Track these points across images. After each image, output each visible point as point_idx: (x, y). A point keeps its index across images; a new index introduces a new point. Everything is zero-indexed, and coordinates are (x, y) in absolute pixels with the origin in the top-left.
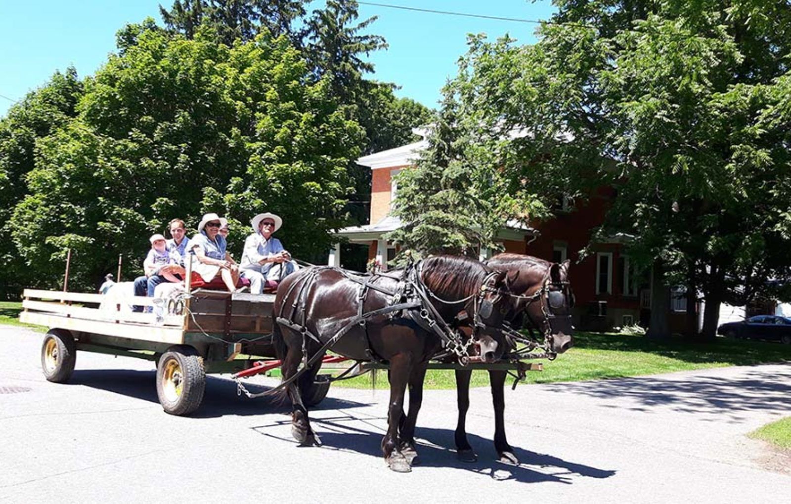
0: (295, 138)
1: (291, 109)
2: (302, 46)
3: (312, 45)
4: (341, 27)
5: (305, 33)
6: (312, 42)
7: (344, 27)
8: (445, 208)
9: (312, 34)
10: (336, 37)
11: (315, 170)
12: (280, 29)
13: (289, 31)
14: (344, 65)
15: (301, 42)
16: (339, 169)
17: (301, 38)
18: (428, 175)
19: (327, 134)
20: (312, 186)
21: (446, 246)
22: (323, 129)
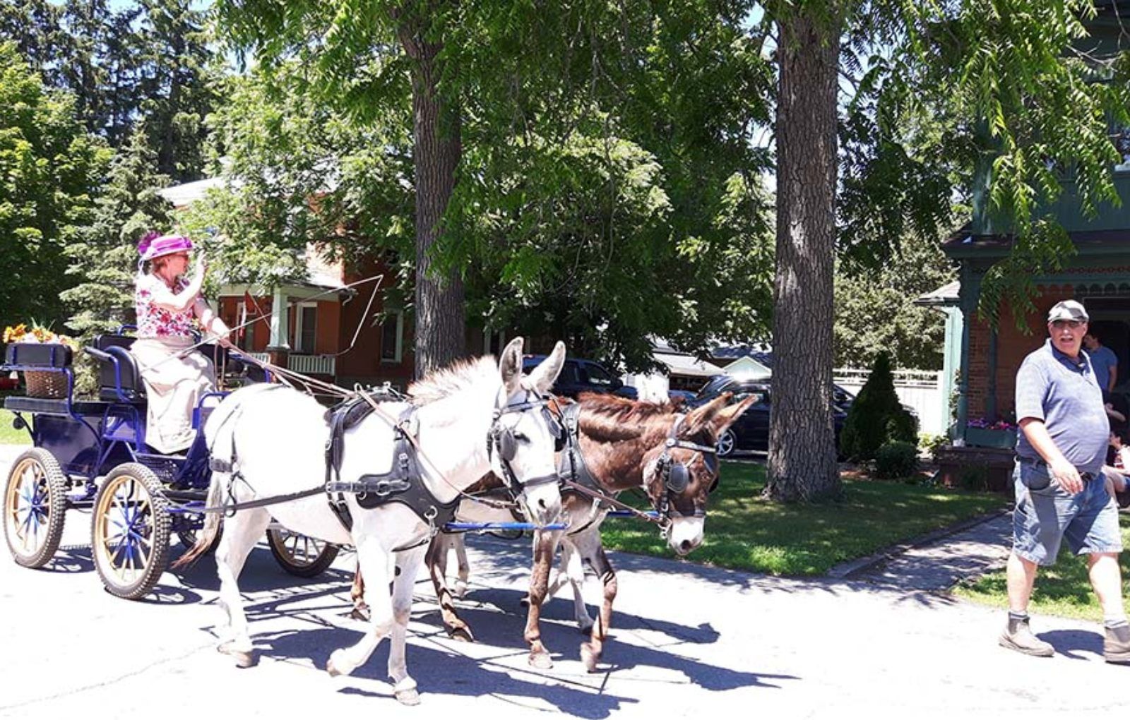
0: (11, 173)
1: (14, 136)
2: (129, 31)
3: (145, 31)
4: (186, 8)
5: (132, 15)
6: (146, 26)
7: (190, 8)
8: (121, 265)
9: (143, 16)
10: (175, 21)
11: (38, 211)
12: (93, 9)
13: (107, 13)
14: (186, 60)
15: (128, 26)
16: (80, 209)
17: (127, 22)
18: (106, 228)
19: (64, 167)
20: (30, 233)
21: (113, 307)
22: (59, 160)
